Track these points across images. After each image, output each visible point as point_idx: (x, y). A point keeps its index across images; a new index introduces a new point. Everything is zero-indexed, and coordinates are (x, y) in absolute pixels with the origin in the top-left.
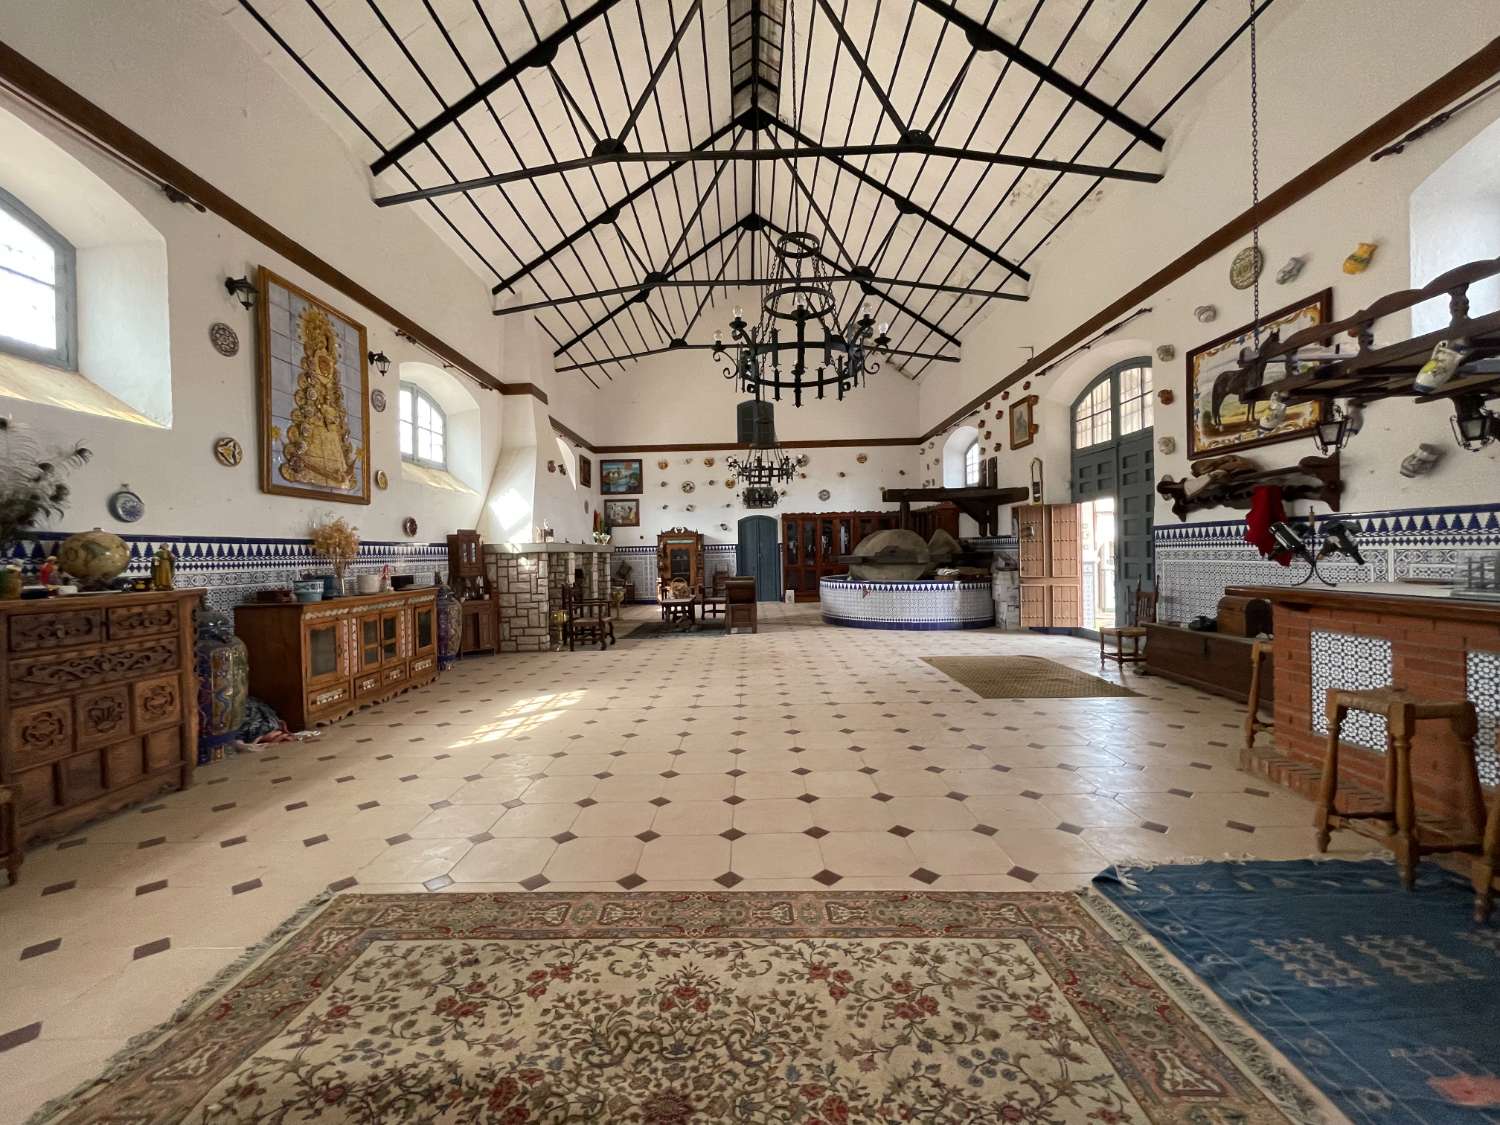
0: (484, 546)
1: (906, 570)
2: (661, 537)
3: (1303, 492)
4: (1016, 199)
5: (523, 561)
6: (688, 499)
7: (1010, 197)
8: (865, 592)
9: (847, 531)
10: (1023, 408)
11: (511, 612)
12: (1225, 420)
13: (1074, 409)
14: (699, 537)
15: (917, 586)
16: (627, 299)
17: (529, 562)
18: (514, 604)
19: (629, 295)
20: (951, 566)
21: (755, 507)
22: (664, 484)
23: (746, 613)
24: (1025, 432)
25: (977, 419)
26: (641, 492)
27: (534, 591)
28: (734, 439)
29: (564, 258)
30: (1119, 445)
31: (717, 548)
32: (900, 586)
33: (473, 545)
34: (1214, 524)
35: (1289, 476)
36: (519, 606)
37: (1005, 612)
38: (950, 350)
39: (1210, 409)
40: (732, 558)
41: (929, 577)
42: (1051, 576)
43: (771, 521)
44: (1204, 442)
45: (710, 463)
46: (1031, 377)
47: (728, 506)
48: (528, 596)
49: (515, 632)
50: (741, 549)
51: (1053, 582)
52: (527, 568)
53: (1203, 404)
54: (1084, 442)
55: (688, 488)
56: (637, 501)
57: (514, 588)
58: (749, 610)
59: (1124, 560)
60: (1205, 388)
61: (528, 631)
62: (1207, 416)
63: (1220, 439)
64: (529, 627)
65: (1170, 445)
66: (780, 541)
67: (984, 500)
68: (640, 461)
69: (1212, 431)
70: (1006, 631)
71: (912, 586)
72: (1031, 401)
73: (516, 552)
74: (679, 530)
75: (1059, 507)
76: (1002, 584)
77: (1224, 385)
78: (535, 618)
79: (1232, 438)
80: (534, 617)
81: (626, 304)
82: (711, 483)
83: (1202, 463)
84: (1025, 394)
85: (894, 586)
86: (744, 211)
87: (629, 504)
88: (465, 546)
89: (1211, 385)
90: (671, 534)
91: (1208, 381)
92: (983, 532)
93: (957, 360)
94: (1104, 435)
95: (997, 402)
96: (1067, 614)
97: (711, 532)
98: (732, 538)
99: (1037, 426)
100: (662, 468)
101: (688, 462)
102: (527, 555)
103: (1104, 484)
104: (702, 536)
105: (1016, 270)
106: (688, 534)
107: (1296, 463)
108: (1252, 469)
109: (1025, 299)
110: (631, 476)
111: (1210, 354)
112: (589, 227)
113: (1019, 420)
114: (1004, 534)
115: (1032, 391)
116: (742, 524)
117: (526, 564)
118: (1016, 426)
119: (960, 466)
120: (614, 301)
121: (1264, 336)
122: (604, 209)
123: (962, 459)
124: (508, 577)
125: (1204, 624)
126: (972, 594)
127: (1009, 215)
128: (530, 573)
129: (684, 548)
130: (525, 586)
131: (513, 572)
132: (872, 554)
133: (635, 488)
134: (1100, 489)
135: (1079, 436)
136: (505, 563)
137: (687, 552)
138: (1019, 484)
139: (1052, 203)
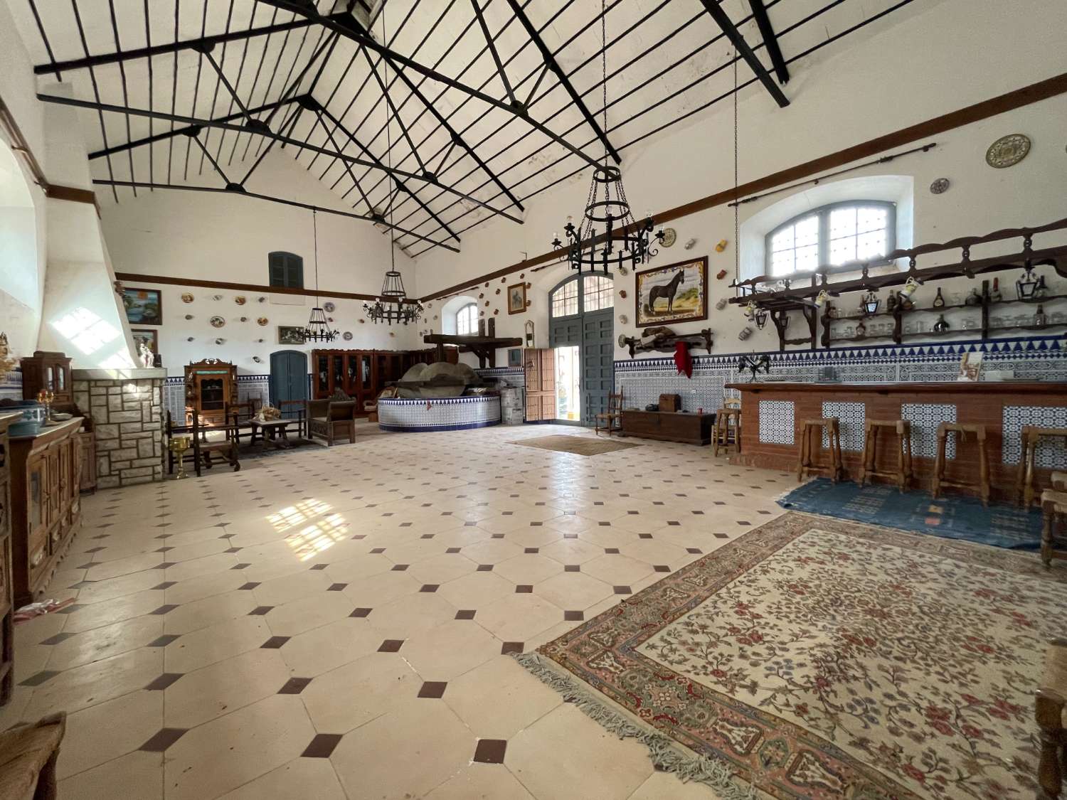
0: (73, 371)
1: (452, 390)
2: (188, 369)
3: (698, 344)
4: (534, 162)
5: (130, 388)
6: (218, 333)
7: (530, 159)
8: (429, 406)
9: (368, 364)
10: (520, 289)
11: (114, 444)
12: (656, 309)
13: (551, 294)
14: (233, 368)
15: (462, 400)
16: (175, 128)
17: (139, 389)
18: (116, 435)
19: (179, 125)
20: (481, 386)
21: (288, 342)
22: (188, 317)
23: (346, 427)
24: (518, 303)
25: (478, 292)
26: (160, 323)
27: (146, 419)
28: (267, 283)
29: (135, 67)
30: (583, 316)
31: (250, 378)
32: (454, 401)
33: (61, 371)
34: (650, 360)
35: (688, 338)
36: (124, 436)
37: (510, 413)
38: (453, 243)
39: (648, 303)
40: (265, 387)
41: (466, 394)
42: (542, 390)
43: (303, 356)
44: (644, 319)
45: (241, 301)
46: (527, 271)
47: (261, 341)
48: (139, 425)
49: (119, 465)
50: (272, 379)
51: (543, 394)
52: (137, 396)
53: (644, 300)
54: (557, 313)
55: (217, 322)
56: (155, 332)
57: (115, 417)
58: (349, 425)
59: (586, 379)
60: (645, 292)
61: (137, 463)
62: (646, 306)
63: (654, 318)
64: (139, 458)
65: (625, 319)
66: (310, 371)
67: (485, 344)
68: (159, 293)
69: (649, 313)
70: (512, 425)
71: (458, 400)
72: (525, 286)
73: (122, 378)
74: (211, 362)
75: (546, 350)
76: (509, 398)
77: (656, 292)
78: (149, 448)
79: (660, 318)
80: (146, 447)
81: (172, 134)
82: (243, 319)
83: (649, 329)
84: (521, 281)
85: (451, 401)
86: (303, 89)
87: (145, 334)
88: (50, 371)
89: (649, 292)
90: (202, 365)
91: (647, 289)
92: (482, 365)
93: (458, 251)
94: (573, 310)
95: (495, 284)
96: (550, 411)
97: (244, 364)
98: (265, 369)
99: (530, 302)
100: (186, 301)
101: (217, 298)
102: (136, 382)
103: (571, 338)
104: (235, 367)
105: (517, 203)
106: (221, 365)
107: (700, 332)
108: (672, 335)
109: (521, 222)
110: (146, 306)
111: (648, 276)
112: (176, 47)
113: (514, 297)
114: (500, 366)
115: (526, 280)
116: (274, 357)
117: (135, 392)
118: (512, 300)
119: (454, 322)
120: (162, 126)
121: (677, 272)
122: (198, 36)
123: (454, 318)
124: (107, 405)
125: (654, 408)
126: (493, 404)
127: (525, 169)
128: (141, 401)
129: (216, 378)
130: (136, 415)
131: (115, 401)
132: (428, 379)
133: (154, 318)
134: (569, 342)
135: (554, 310)
136: (103, 391)
137: (219, 382)
138: (515, 336)
139: (554, 171)
